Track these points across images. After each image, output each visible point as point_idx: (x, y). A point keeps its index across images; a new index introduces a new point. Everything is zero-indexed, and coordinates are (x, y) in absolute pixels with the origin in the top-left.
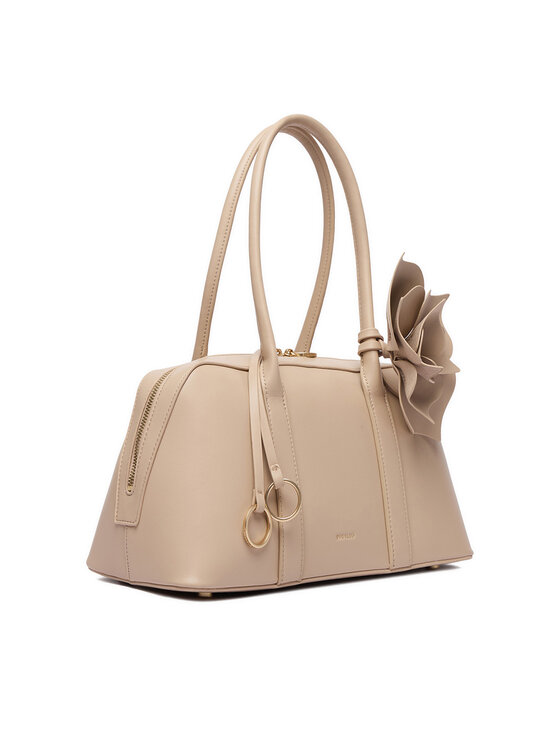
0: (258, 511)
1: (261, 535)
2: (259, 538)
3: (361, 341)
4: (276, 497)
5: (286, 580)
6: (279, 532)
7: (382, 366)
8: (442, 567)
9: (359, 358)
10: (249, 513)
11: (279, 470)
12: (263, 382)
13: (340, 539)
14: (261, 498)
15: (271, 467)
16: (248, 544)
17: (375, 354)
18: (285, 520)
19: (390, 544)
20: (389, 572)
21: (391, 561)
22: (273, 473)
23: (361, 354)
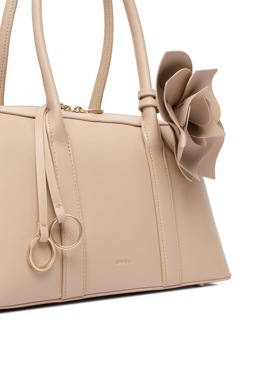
0: (41, 240)
1: (45, 260)
2: (43, 263)
3: (141, 98)
4: (60, 230)
5: (69, 296)
6: (62, 258)
7: (159, 123)
8: (206, 285)
9: (139, 113)
10: (33, 241)
11: (62, 207)
12: (48, 128)
13: (119, 264)
14: (45, 231)
15: (55, 205)
16: (32, 268)
17: (152, 110)
18: (67, 248)
19: (164, 268)
20: (162, 288)
21: (164, 281)
22: (56, 210)
23: (142, 109)
